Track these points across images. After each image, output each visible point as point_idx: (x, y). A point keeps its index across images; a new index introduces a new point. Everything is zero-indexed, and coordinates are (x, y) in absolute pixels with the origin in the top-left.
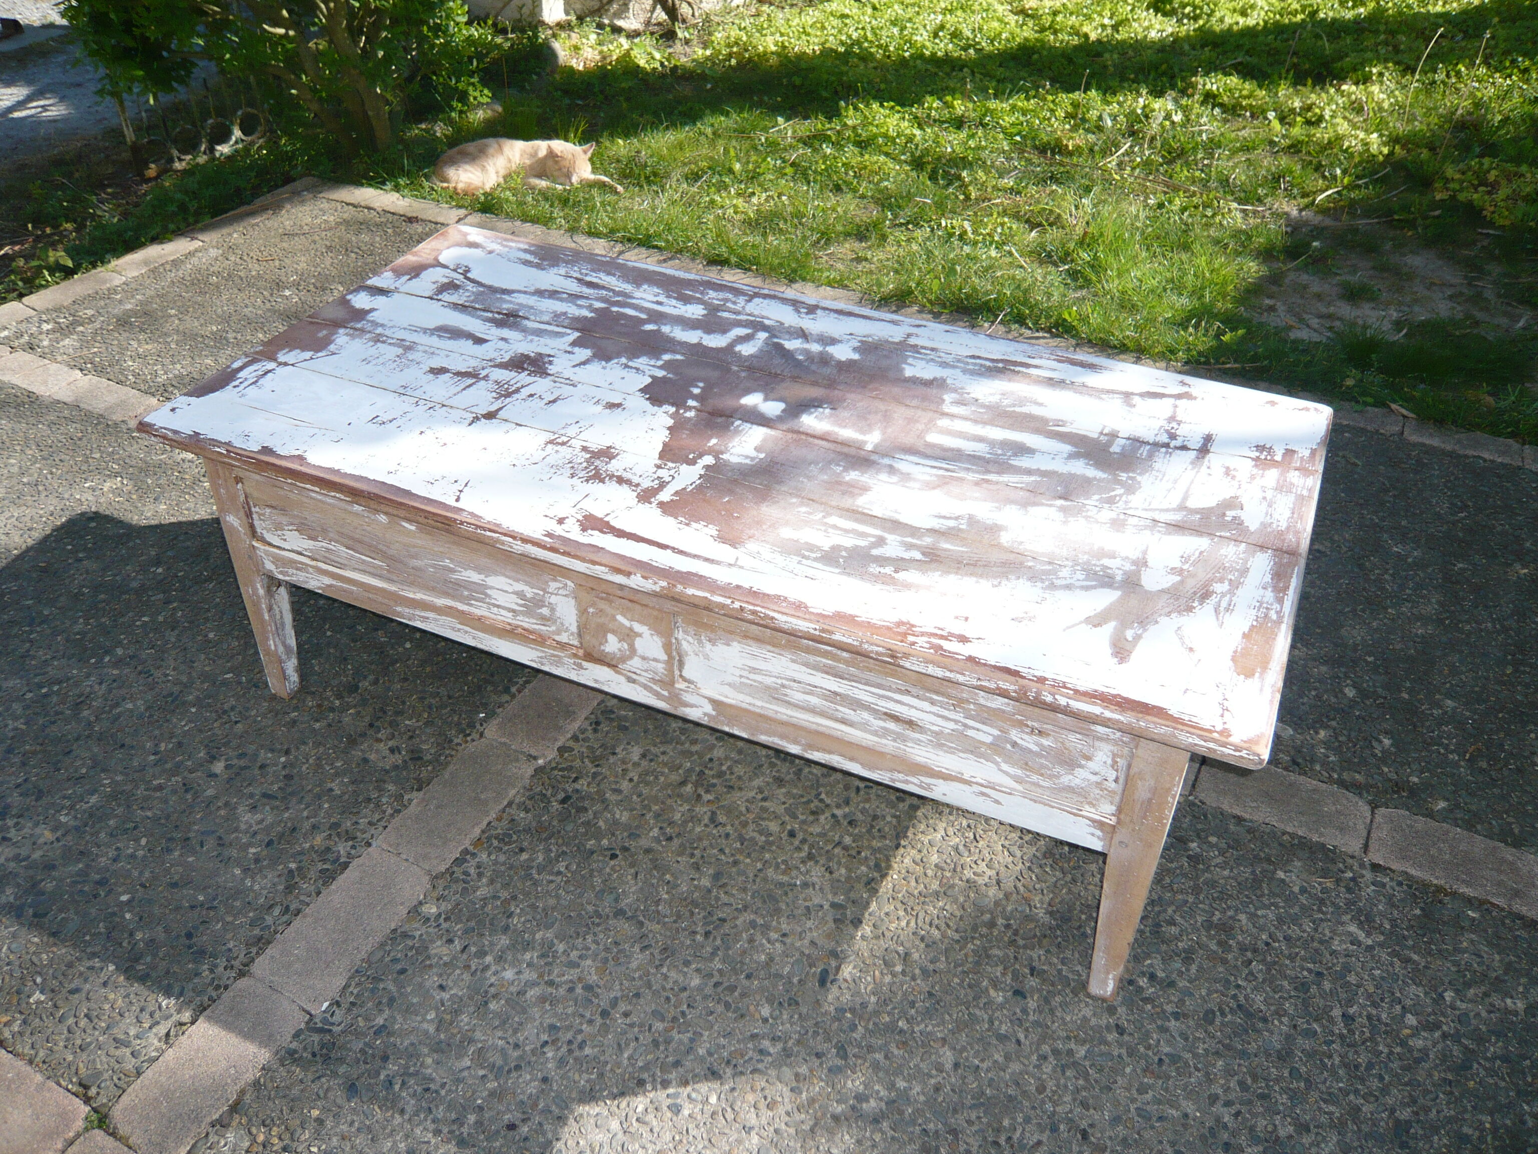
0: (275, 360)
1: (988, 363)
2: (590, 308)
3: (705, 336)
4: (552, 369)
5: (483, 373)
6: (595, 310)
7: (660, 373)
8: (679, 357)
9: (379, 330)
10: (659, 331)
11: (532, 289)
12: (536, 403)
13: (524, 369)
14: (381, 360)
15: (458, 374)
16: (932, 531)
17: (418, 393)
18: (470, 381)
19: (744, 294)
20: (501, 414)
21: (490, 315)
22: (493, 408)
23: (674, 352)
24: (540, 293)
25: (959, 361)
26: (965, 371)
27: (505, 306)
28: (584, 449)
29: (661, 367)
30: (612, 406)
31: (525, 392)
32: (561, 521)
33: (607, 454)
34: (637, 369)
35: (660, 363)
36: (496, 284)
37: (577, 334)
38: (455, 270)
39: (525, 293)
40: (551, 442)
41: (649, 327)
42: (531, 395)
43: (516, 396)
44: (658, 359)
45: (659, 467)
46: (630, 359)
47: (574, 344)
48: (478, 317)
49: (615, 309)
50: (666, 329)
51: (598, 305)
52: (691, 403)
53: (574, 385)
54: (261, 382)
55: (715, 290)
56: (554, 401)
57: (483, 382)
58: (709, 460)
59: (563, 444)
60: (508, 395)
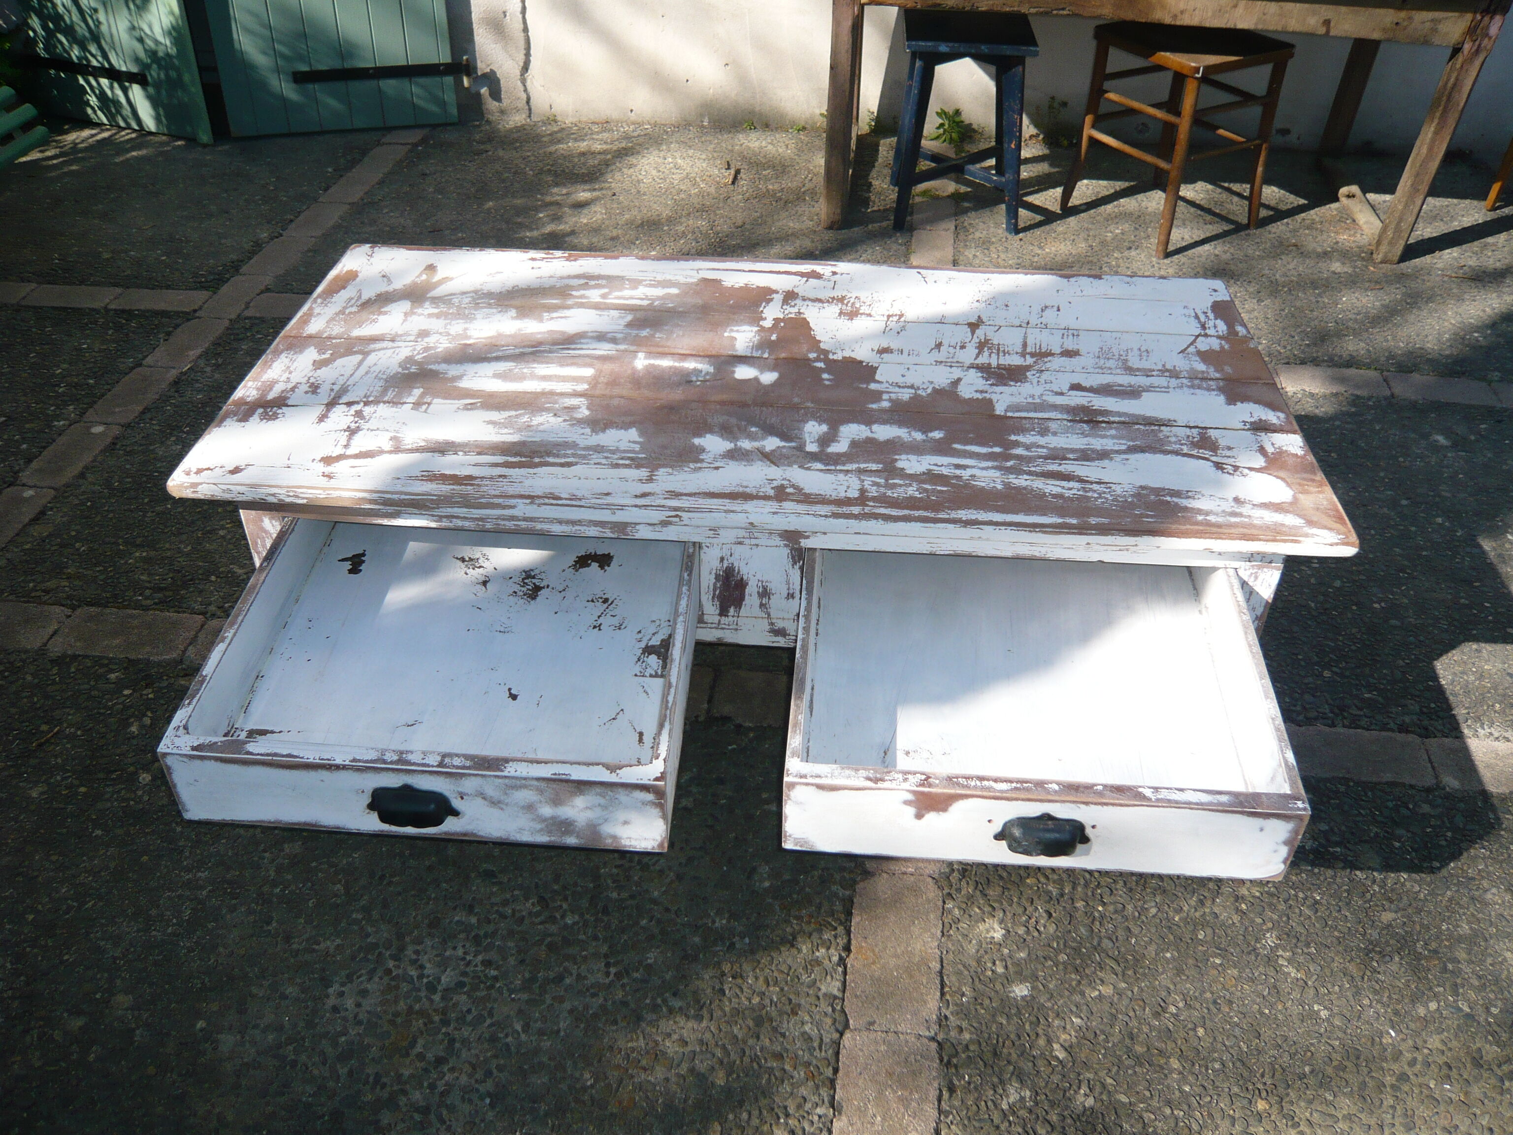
0: (1219, 338)
1: (551, 460)
2: (1025, 446)
3: (869, 435)
4: (976, 373)
5: (1030, 359)
6: (1016, 444)
7: (875, 386)
8: (874, 406)
9: (1185, 382)
10: (923, 432)
11: (1116, 457)
12: (951, 341)
13: (999, 368)
14: (1134, 354)
15: (1050, 354)
16: (569, 307)
17: (1057, 332)
18: (1030, 350)
19: (874, 499)
20: (966, 328)
21: (1113, 419)
22: (979, 332)
23: (885, 411)
24: (1104, 455)
25: (584, 457)
26: (574, 445)
27: (1113, 432)
28: (869, 316)
29: (880, 392)
30: (886, 351)
31: (972, 349)
33: (847, 315)
34: (900, 387)
35: (885, 397)
36: (1161, 457)
37: (999, 412)
38: (1235, 467)
39: (1118, 452)
40: (900, 316)
41: (937, 435)
42: (963, 347)
43: (975, 344)
44: (892, 401)
45: (800, 312)
46: (917, 395)
47: (988, 402)
48: (1120, 414)
49: (997, 450)
50: (918, 436)
51: (1020, 452)
52: (820, 365)
53: (938, 362)
54: (1193, 320)
56: (938, 346)
57: (1018, 350)
58: (766, 324)
59: (890, 316)
60: (982, 344)
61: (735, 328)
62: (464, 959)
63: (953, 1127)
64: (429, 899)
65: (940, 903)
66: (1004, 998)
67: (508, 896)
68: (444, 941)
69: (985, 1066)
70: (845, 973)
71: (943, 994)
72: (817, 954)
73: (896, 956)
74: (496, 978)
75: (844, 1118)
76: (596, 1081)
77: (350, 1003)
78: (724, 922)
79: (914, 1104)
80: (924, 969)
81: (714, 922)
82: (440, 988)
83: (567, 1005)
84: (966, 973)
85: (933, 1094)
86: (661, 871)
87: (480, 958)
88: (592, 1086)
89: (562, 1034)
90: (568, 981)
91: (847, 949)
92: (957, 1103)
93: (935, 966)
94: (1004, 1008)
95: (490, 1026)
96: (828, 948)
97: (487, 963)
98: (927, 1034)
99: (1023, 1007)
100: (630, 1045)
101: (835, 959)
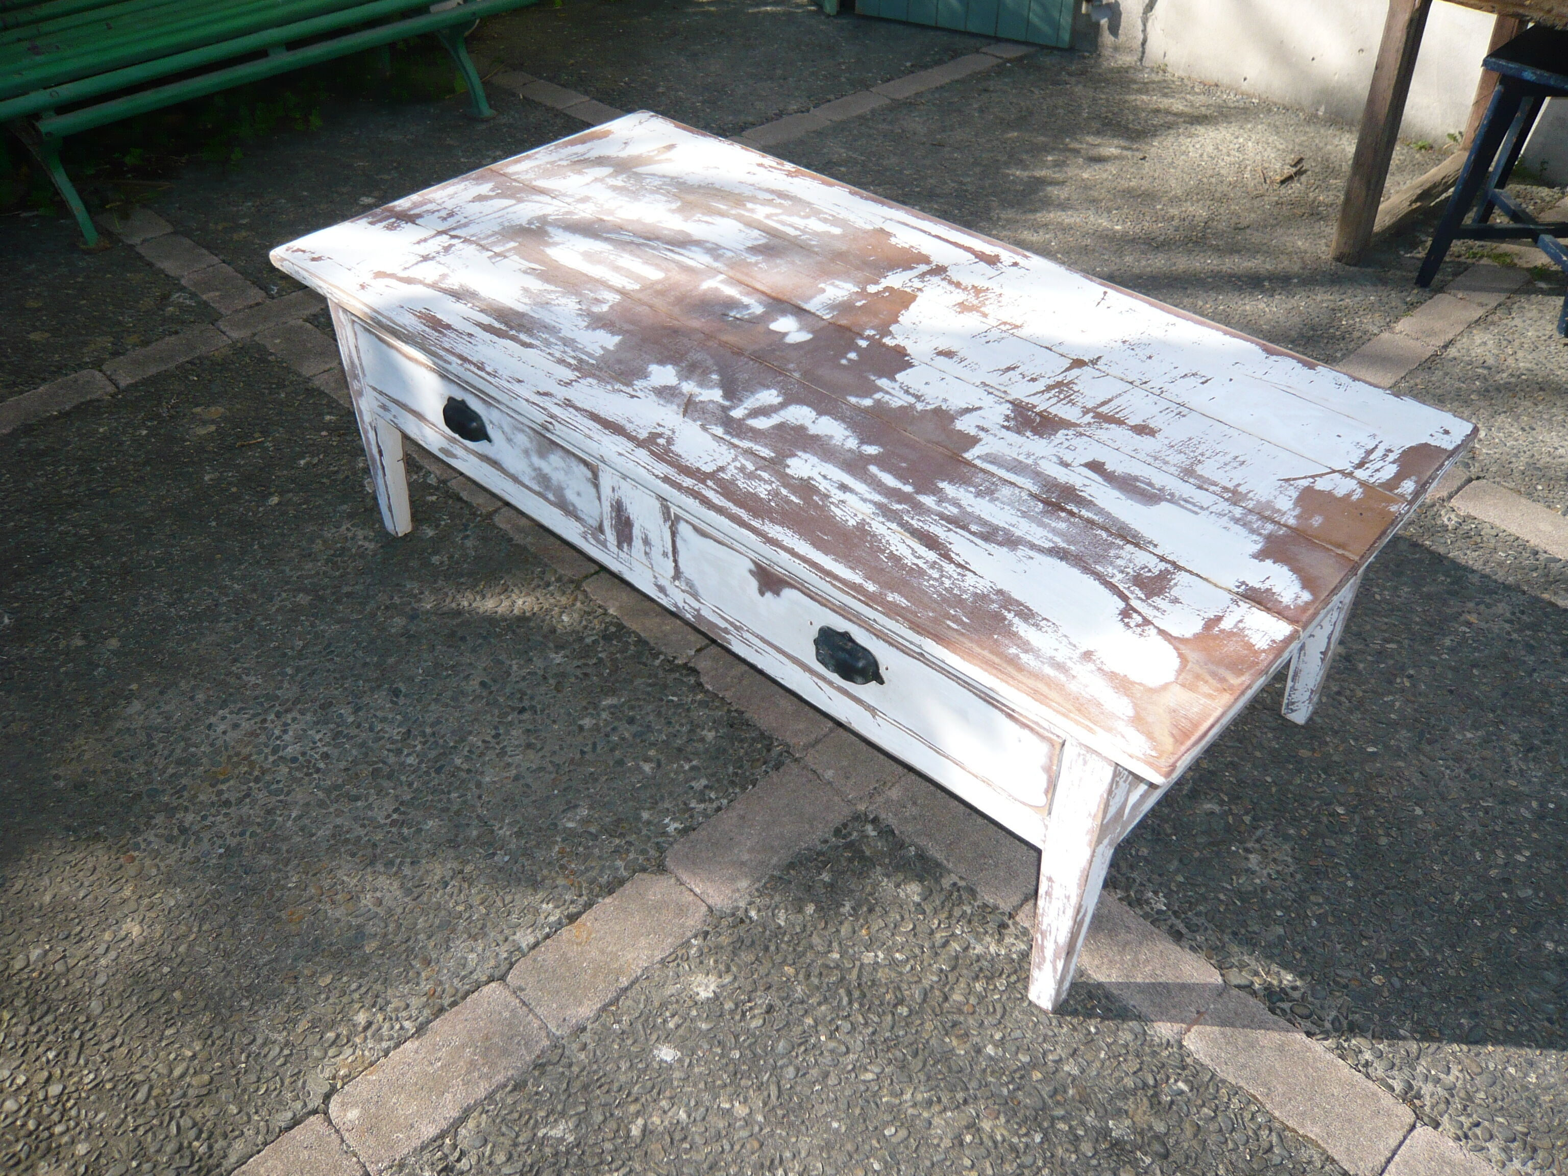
0: (1362, 483)
2: (942, 498)
3: (808, 423)
4: (1006, 409)
5: (1088, 418)
6: (936, 491)
7: (883, 382)
8: (853, 400)
9: (1238, 512)
10: (862, 442)
11: (1023, 551)
12: (1030, 370)
13: (1040, 414)
14: (1221, 459)
15: (1120, 422)
17: (1163, 404)
18: (1104, 410)
20: (1067, 363)
21: (1084, 513)
22: (1075, 372)
23: (856, 408)
24: (1011, 542)
25: (549, 344)
26: (555, 331)
27: (1062, 526)
28: (985, 315)
29: (879, 389)
30: (948, 354)
31: (1040, 385)
32: (1015, 264)
33: (963, 307)
34: (907, 392)
35: (877, 396)
36: (1074, 573)
37: (968, 455)
38: (1147, 622)
39: (1033, 546)
40: (1016, 327)
41: (871, 450)
42: (1033, 380)
43: (1051, 382)
44: (878, 402)
45: (920, 290)
46: (912, 407)
47: (974, 441)
48: (1100, 511)
49: (908, 489)
50: (852, 443)
51: (928, 501)
52: (863, 344)
53: (984, 384)
54: (1361, 453)
55: (755, 497)
56: (1009, 369)
57: (1090, 405)
58: (872, 289)
59: (1005, 323)
60: (1059, 384)
61: (837, 282)
62: (315, 743)
63: (484, 1116)
64: (342, 686)
65: (689, 934)
66: (647, 1050)
67: (390, 716)
68: (316, 723)
69: (565, 1090)
70: (548, 936)
71: (604, 1009)
72: (544, 906)
73: (602, 952)
74: (318, 770)
75: (417, 1043)
76: (296, 887)
77: (221, 728)
78: (508, 833)
79: (476, 1074)
80: (612, 977)
81: (501, 828)
82: (280, 754)
83: (339, 821)
84: (642, 1006)
85: (500, 1078)
86: (509, 765)
87: (325, 749)
88: (290, 889)
89: (314, 838)
90: (359, 804)
91: (572, 918)
92: (509, 1101)
93: (624, 982)
94: (637, 1057)
95: (281, 801)
96: (557, 907)
97: (325, 756)
98: (554, 1030)
99: (653, 1069)
100: (345, 878)
101: (552, 919)
